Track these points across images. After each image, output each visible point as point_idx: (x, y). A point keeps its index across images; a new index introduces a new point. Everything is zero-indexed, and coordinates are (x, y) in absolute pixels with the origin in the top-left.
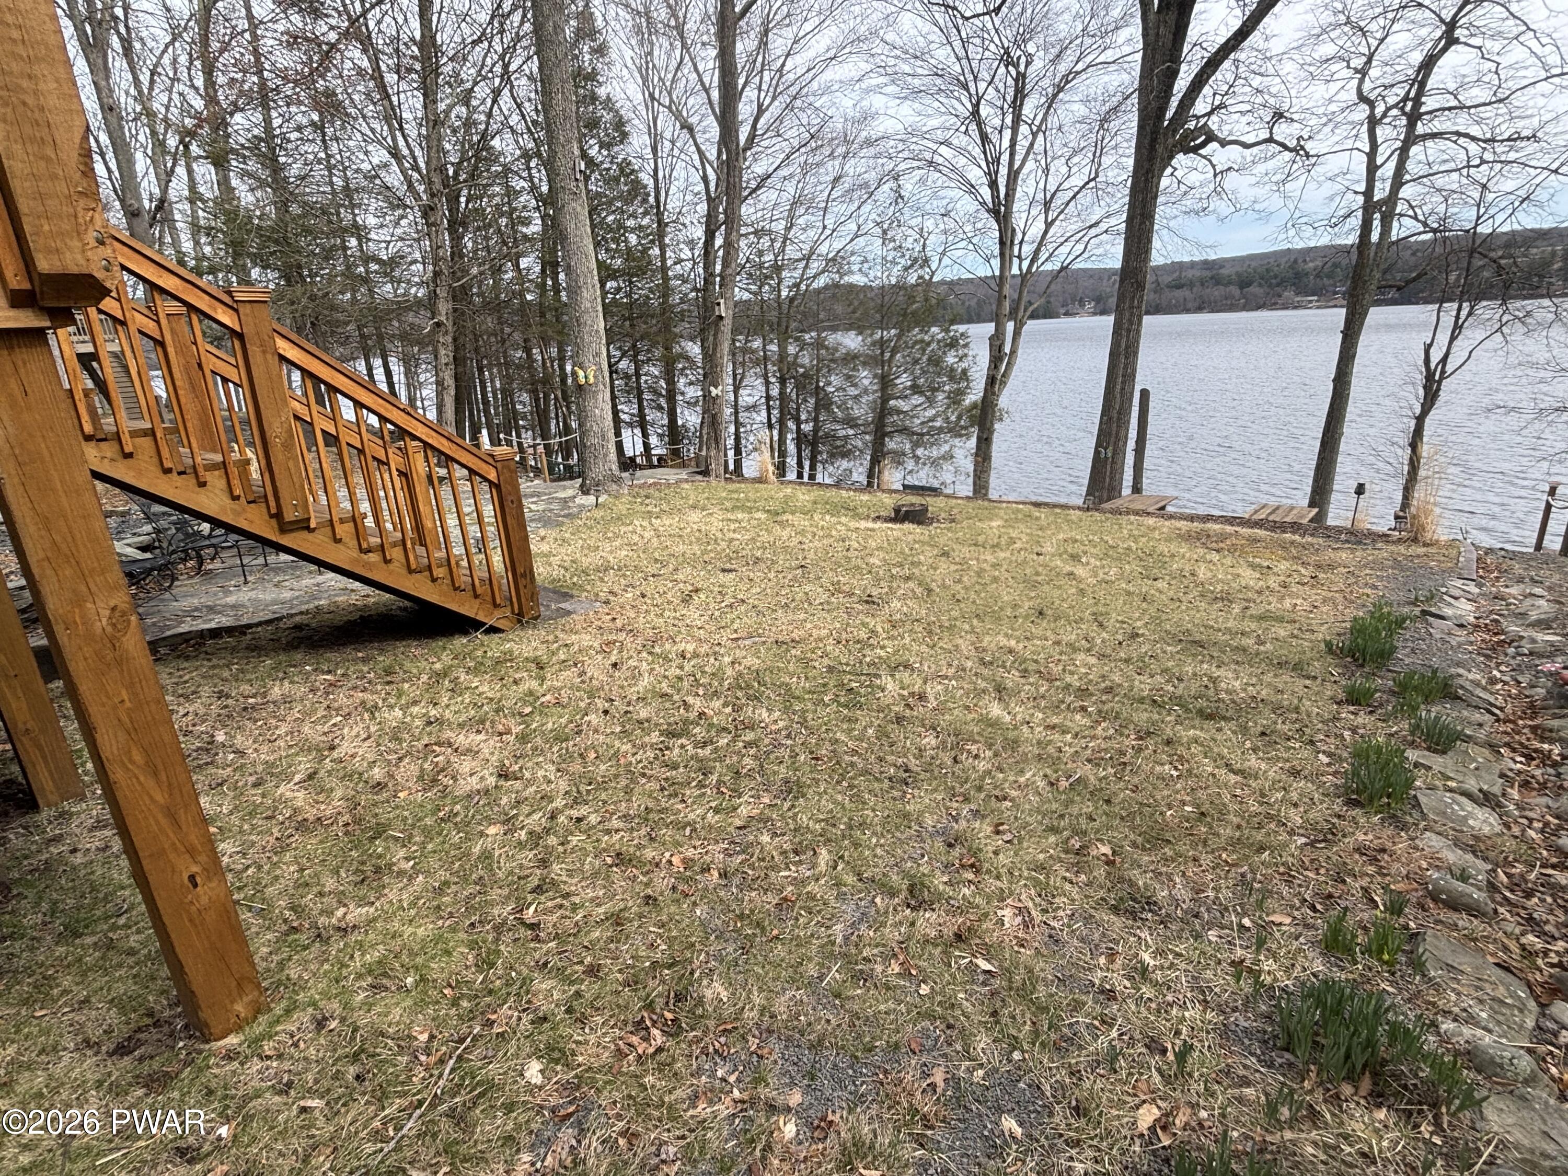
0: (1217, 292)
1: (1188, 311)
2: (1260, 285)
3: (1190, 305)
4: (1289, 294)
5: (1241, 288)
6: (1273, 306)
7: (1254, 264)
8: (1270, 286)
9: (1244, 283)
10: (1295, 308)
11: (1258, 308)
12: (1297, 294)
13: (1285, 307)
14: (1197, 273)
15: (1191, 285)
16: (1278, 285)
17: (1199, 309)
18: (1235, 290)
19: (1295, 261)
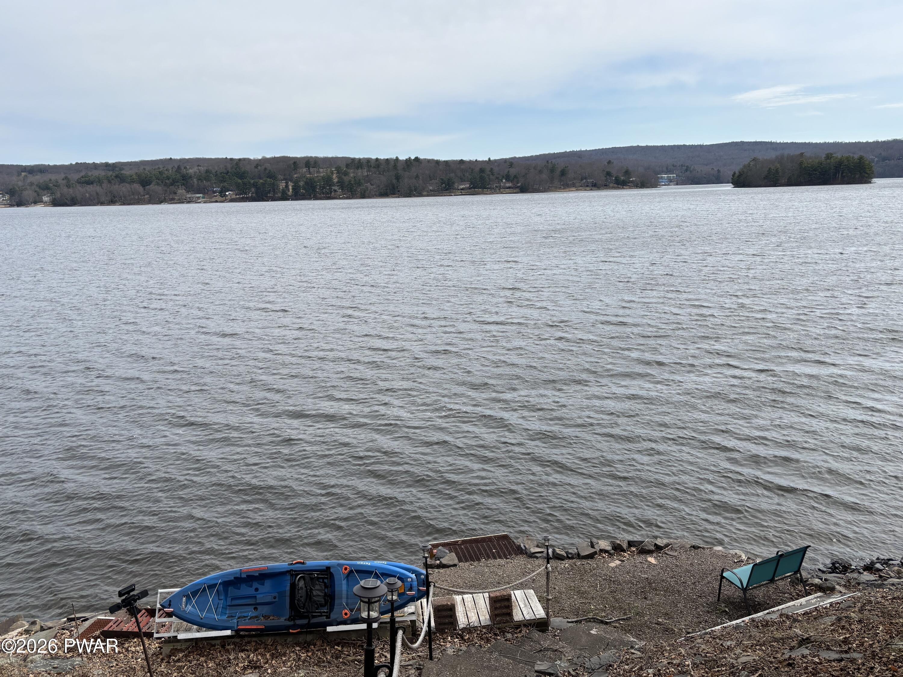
0: (124, 189)
1: (102, 204)
2: (158, 184)
3: (103, 199)
4: (181, 191)
5: (144, 186)
6: (172, 201)
7: (148, 168)
8: (166, 185)
9: (145, 182)
10: (189, 202)
11: (160, 202)
12: (188, 192)
13: (181, 202)
14: (101, 173)
15: (99, 181)
16: (172, 184)
17: (112, 202)
18: (137, 187)
19: (179, 167)
